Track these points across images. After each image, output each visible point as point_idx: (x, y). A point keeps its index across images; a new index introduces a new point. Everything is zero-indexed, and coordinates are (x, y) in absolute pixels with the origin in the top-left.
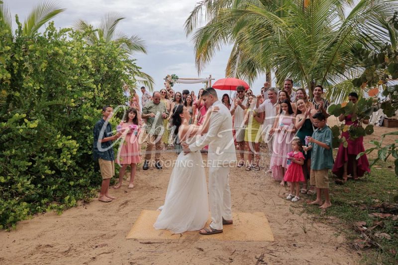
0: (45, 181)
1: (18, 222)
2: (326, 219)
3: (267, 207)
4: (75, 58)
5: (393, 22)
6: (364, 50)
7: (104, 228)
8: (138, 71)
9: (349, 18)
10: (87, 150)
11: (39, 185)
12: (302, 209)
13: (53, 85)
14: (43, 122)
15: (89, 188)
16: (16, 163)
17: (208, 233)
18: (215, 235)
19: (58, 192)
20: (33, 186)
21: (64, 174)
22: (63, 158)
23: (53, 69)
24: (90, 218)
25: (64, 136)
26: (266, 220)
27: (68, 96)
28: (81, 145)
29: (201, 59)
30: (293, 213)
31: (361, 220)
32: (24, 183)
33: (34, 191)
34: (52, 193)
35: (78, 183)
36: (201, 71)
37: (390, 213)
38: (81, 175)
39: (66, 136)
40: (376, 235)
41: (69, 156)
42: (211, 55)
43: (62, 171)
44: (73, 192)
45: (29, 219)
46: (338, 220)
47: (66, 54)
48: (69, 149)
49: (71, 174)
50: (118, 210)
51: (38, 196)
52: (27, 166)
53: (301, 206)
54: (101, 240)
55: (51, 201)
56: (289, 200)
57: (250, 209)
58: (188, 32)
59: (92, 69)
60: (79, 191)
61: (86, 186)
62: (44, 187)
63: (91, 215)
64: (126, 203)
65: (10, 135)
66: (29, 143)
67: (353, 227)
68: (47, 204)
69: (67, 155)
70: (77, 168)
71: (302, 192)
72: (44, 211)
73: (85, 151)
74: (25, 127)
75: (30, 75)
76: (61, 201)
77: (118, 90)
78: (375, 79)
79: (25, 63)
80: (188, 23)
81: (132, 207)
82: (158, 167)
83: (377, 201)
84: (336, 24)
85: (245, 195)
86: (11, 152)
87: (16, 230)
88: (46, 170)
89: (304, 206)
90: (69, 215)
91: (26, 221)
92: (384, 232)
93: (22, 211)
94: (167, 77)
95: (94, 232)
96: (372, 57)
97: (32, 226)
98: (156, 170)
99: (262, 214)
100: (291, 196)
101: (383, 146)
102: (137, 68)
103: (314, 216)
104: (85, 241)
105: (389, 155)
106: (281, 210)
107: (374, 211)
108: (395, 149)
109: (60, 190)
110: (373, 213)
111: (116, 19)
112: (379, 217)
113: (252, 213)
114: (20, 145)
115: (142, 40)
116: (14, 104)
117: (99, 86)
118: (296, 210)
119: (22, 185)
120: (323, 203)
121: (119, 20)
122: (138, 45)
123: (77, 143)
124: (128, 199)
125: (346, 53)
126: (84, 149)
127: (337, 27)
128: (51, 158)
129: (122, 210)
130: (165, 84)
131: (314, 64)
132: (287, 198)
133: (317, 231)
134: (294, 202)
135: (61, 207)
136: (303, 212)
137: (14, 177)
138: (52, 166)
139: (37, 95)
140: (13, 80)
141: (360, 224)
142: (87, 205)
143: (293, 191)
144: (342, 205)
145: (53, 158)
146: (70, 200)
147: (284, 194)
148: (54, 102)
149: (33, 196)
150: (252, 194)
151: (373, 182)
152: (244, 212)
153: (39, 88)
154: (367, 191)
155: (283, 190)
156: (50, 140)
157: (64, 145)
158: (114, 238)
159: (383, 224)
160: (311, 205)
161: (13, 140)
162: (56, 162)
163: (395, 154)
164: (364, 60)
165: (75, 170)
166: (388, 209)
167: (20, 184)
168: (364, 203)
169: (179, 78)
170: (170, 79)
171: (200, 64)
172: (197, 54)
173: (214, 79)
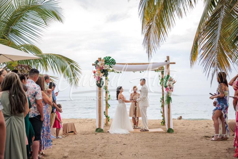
29: (152, 30)
36: (153, 50)
94: (97, 61)
130: (94, 72)
169: (116, 63)
170: (101, 64)
171: (150, 39)
172: (144, 17)
173: (174, 63)
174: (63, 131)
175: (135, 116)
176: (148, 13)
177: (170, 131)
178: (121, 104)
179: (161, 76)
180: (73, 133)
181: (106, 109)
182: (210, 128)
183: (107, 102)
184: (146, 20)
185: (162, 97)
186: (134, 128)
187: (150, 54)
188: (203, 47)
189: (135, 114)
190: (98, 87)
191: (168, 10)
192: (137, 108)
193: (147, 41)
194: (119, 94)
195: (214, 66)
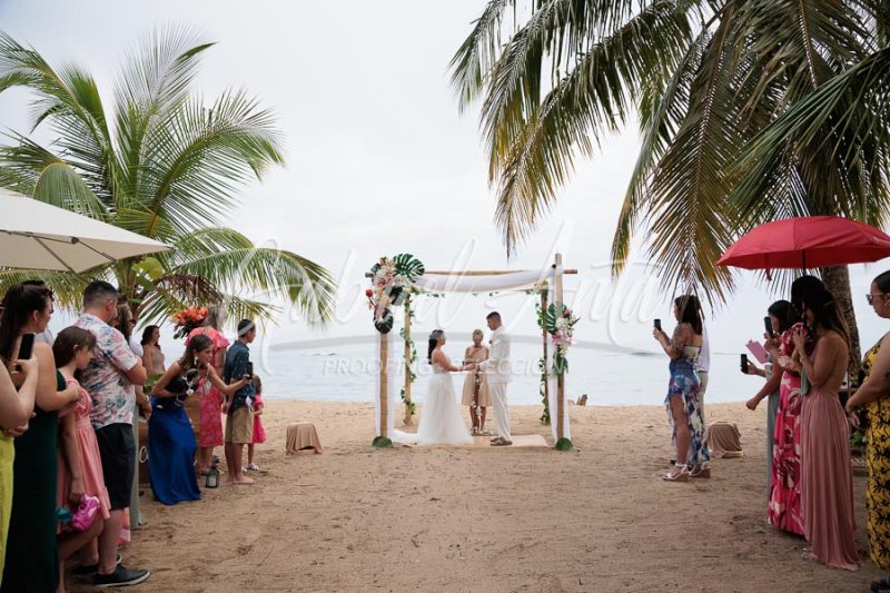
29: (517, 188)
36: (519, 240)
42: (559, 175)
58: (466, 96)
80: (464, 63)
94: (378, 266)
115: (259, 107)
121: (191, 53)
130: (369, 294)
169: (426, 270)
170: (387, 274)
171: (513, 210)
172: (495, 147)
173: (574, 272)
174: (288, 444)
175: (477, 404)
176: (505, 138)
177: (563, 445)
178: (439, 376)
179: (540, 305)
180: (312, 451)
181: (407, 385)
182: (659, 431)
183: (408, 369)
184: (500, 156)
185: (542, 356)
186: (475, 434)
187: (511, 248)
188: (657, 223)
189: (476, 398)
190: (379, 333)
191: (558, 138)
192: (482, 385)
193: (505, 214)
194: (435, 351)
195: (686, 276)
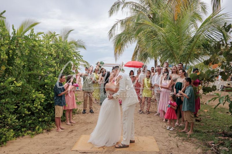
0: (25, 119)
1: (7, 142)
2: (190, 140)
3: (155, 134)
4: (45, 48)
5: (224, 28)
6: (209, 44)
7: (58, 145)
8: (81, 58)
9: (200, 28)
10: (50, 101)
11: (21, 120)
12: (176, 135)
13: (32, 63)
14: (25, 84)
15: (51, 123)
16: (8, 106)
17: (120, 147)
18: (124, 148)
19: (32, 125)
20: (17, 121)
21: (36, 114)
22: (36, 104)
23: (32, 54)
24: (51, 139)
25: (37, 92)
26: (155, 140)
27: (40, 69)
28: (47, 98)
29: (117, 53)
30: (171, 137)
31: (211, 140)
32: (12, 119)
33: (18, 123)
34: (28, 125)
35: (44, 119)
36: (117, 60)
37: (228, 136)
38: (46, 115)
39: (38, 92)
40: (220, 148)
41: (39, 103)
42: (123, 50)
43: (35, 113)
44: (41, 125)
45: (14, 140)
46: (197, 140)
47: (40, 46)
48: (39, 99)
49: (40, 115)
50: (67, 135)
51: (20, 127)
52: (15, 109)
53: (175, 133)
54: (56, 151)
55: (28, 130)
56: (168, 129)
57: (145, 134)
58: (110, 38)
59: (55, 55)
60: (44, 125)
61: (48, 121)
62: (24, 121)
63: (51, 138)
64: (72, 131)
65: (5, 91)
66: (16, 96)
67: (206, 144)
68: (25, 131)
69: (38, 102)
70: (44, 111)
71: (176, 125)
72: (23, 136)
73: (49, 102)
74: (14, 85)
75: (19, 57)
76: (34, 130)
77: (69, 68)
78: (216, 61)
79: (16, 51)
80: (110, 33)
81: (75, 133)
82: (91, 112)
83: (220, 130)
84: (193, 31)
85: (142, 127)
86: (5, 100)
87: (6, 146)
88: (25, 111)
89: (177, 133)
90: (38, 138)
91: (12, 141)
92: (225, 147)
93: (10, 134)
94: (98, 63)
95: (52, 147)
96: (213, 46)
97: (15, 144)
98: (90, 114)
99: (152, 137)
100: (169, 127)
101: (221, 96)
102: (80, 56)
103: (183, 138)
104: (47, 151)
105: (225, 102)
106: (163, 135)
107: (218, 135)
108: (229, 98)
109: (33, 124)
110: (218, 137)
111: (69, 31)
112: (221, 139)
113: (146, 137)
114: (11, 96)
115: (84, 42)
116: (9, 74)
117: (58, 65)
118: (172, 135)
119: (11, 120)
120: (188, 131)
121: (71, 31)
122: (81, 45)
123: (44, 96)
124: (73, 129)
125: (199, 47)
126: (48, 101)
127: (194, 33)
128: (29, 105)
129: (69, 135)
131: (181, 53)
132: (167, 128)
133: (185, 146)
134: (171, 131)
135: (34, 133)
136: (176, 136)
137: (7, 115)
138: (29, 109)
139: (22, 68)
140: (9, 60)
141: (211, 142)
142: (49, 133)
143: (170, 125)
144: (199, 133)
145: (30, 105)
146: (39, 129)
147: (165, 126)
148: (32, 72)
149: (17, 127)
150: (146, 126)
151: (218, 120)
152: (142, 136)
153: (23, 64)
154: (214, 125)
155: (165, 124)
156: (28, 94)
157: (36, 97)
158: (64, 150)
159: (224, 143)
160: (181, 132)
161: (7, 94)
162: (32, 107)
163: (229, 101)
164: (209, 50)
165: (42, 112)
166: (226, 134)
167: (9, 119)
168: (212, 131)
169: (104, 64)
172: (115, 50)
191: (123, 45)
193: (115, 56)
